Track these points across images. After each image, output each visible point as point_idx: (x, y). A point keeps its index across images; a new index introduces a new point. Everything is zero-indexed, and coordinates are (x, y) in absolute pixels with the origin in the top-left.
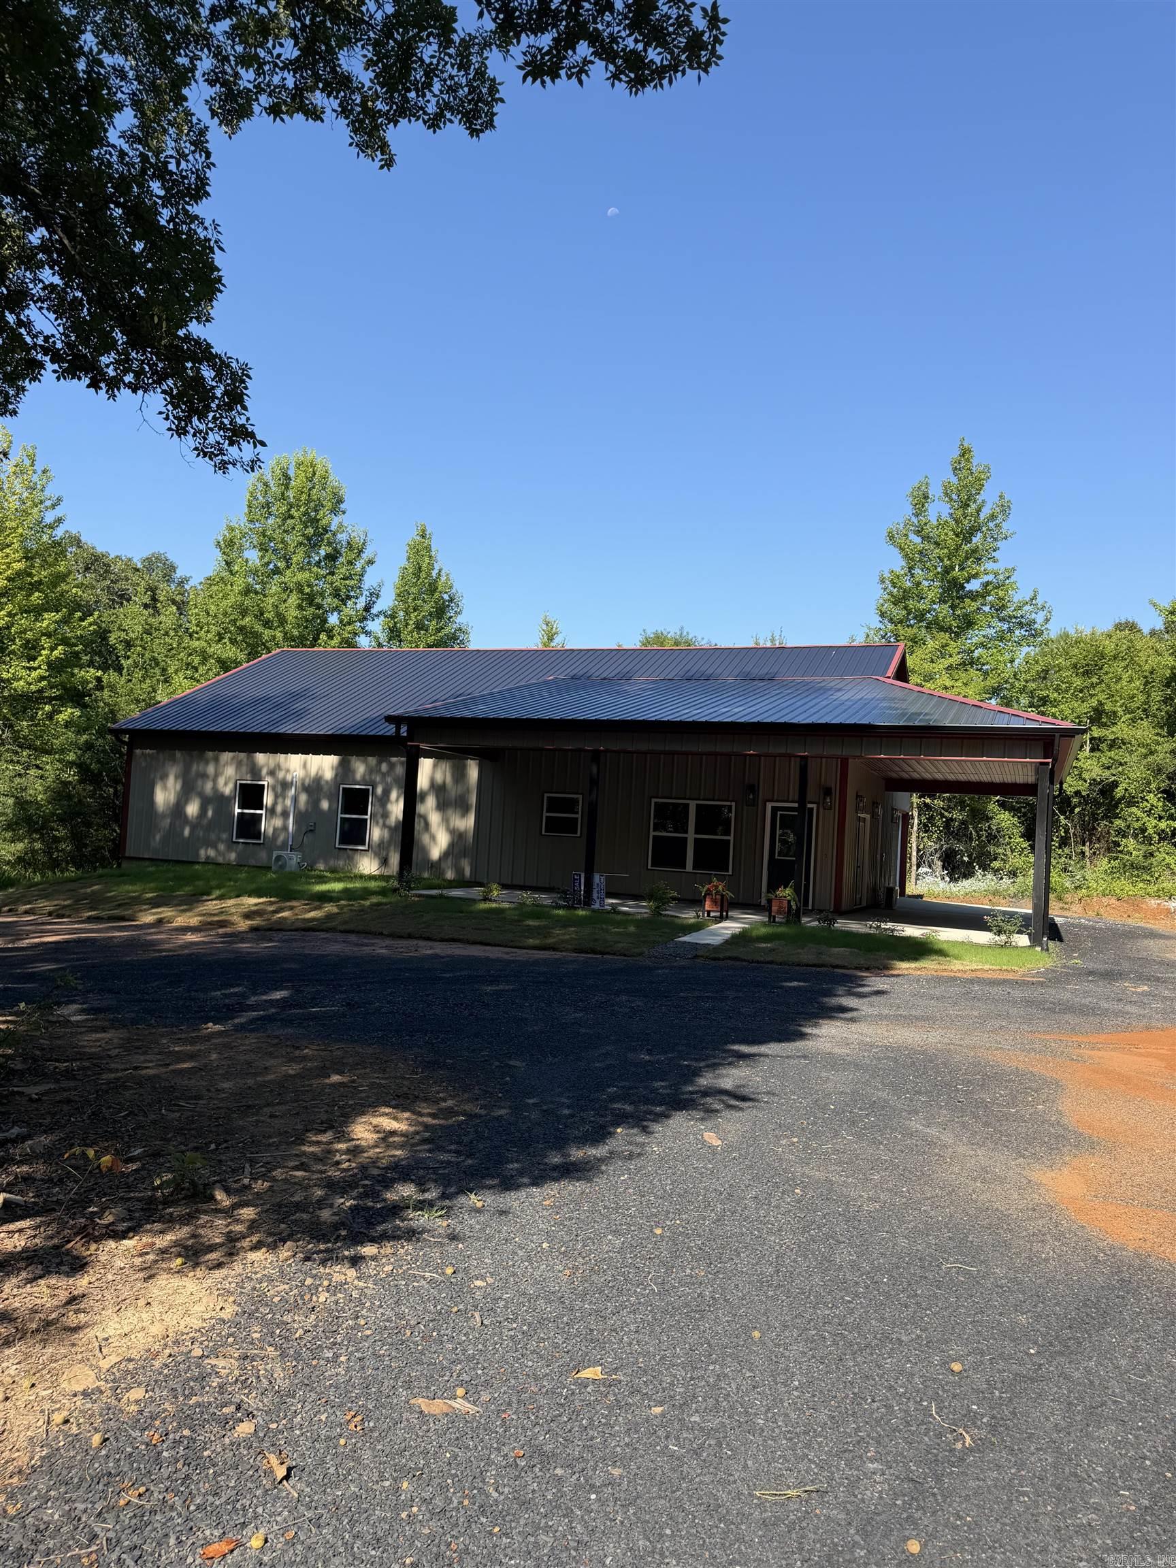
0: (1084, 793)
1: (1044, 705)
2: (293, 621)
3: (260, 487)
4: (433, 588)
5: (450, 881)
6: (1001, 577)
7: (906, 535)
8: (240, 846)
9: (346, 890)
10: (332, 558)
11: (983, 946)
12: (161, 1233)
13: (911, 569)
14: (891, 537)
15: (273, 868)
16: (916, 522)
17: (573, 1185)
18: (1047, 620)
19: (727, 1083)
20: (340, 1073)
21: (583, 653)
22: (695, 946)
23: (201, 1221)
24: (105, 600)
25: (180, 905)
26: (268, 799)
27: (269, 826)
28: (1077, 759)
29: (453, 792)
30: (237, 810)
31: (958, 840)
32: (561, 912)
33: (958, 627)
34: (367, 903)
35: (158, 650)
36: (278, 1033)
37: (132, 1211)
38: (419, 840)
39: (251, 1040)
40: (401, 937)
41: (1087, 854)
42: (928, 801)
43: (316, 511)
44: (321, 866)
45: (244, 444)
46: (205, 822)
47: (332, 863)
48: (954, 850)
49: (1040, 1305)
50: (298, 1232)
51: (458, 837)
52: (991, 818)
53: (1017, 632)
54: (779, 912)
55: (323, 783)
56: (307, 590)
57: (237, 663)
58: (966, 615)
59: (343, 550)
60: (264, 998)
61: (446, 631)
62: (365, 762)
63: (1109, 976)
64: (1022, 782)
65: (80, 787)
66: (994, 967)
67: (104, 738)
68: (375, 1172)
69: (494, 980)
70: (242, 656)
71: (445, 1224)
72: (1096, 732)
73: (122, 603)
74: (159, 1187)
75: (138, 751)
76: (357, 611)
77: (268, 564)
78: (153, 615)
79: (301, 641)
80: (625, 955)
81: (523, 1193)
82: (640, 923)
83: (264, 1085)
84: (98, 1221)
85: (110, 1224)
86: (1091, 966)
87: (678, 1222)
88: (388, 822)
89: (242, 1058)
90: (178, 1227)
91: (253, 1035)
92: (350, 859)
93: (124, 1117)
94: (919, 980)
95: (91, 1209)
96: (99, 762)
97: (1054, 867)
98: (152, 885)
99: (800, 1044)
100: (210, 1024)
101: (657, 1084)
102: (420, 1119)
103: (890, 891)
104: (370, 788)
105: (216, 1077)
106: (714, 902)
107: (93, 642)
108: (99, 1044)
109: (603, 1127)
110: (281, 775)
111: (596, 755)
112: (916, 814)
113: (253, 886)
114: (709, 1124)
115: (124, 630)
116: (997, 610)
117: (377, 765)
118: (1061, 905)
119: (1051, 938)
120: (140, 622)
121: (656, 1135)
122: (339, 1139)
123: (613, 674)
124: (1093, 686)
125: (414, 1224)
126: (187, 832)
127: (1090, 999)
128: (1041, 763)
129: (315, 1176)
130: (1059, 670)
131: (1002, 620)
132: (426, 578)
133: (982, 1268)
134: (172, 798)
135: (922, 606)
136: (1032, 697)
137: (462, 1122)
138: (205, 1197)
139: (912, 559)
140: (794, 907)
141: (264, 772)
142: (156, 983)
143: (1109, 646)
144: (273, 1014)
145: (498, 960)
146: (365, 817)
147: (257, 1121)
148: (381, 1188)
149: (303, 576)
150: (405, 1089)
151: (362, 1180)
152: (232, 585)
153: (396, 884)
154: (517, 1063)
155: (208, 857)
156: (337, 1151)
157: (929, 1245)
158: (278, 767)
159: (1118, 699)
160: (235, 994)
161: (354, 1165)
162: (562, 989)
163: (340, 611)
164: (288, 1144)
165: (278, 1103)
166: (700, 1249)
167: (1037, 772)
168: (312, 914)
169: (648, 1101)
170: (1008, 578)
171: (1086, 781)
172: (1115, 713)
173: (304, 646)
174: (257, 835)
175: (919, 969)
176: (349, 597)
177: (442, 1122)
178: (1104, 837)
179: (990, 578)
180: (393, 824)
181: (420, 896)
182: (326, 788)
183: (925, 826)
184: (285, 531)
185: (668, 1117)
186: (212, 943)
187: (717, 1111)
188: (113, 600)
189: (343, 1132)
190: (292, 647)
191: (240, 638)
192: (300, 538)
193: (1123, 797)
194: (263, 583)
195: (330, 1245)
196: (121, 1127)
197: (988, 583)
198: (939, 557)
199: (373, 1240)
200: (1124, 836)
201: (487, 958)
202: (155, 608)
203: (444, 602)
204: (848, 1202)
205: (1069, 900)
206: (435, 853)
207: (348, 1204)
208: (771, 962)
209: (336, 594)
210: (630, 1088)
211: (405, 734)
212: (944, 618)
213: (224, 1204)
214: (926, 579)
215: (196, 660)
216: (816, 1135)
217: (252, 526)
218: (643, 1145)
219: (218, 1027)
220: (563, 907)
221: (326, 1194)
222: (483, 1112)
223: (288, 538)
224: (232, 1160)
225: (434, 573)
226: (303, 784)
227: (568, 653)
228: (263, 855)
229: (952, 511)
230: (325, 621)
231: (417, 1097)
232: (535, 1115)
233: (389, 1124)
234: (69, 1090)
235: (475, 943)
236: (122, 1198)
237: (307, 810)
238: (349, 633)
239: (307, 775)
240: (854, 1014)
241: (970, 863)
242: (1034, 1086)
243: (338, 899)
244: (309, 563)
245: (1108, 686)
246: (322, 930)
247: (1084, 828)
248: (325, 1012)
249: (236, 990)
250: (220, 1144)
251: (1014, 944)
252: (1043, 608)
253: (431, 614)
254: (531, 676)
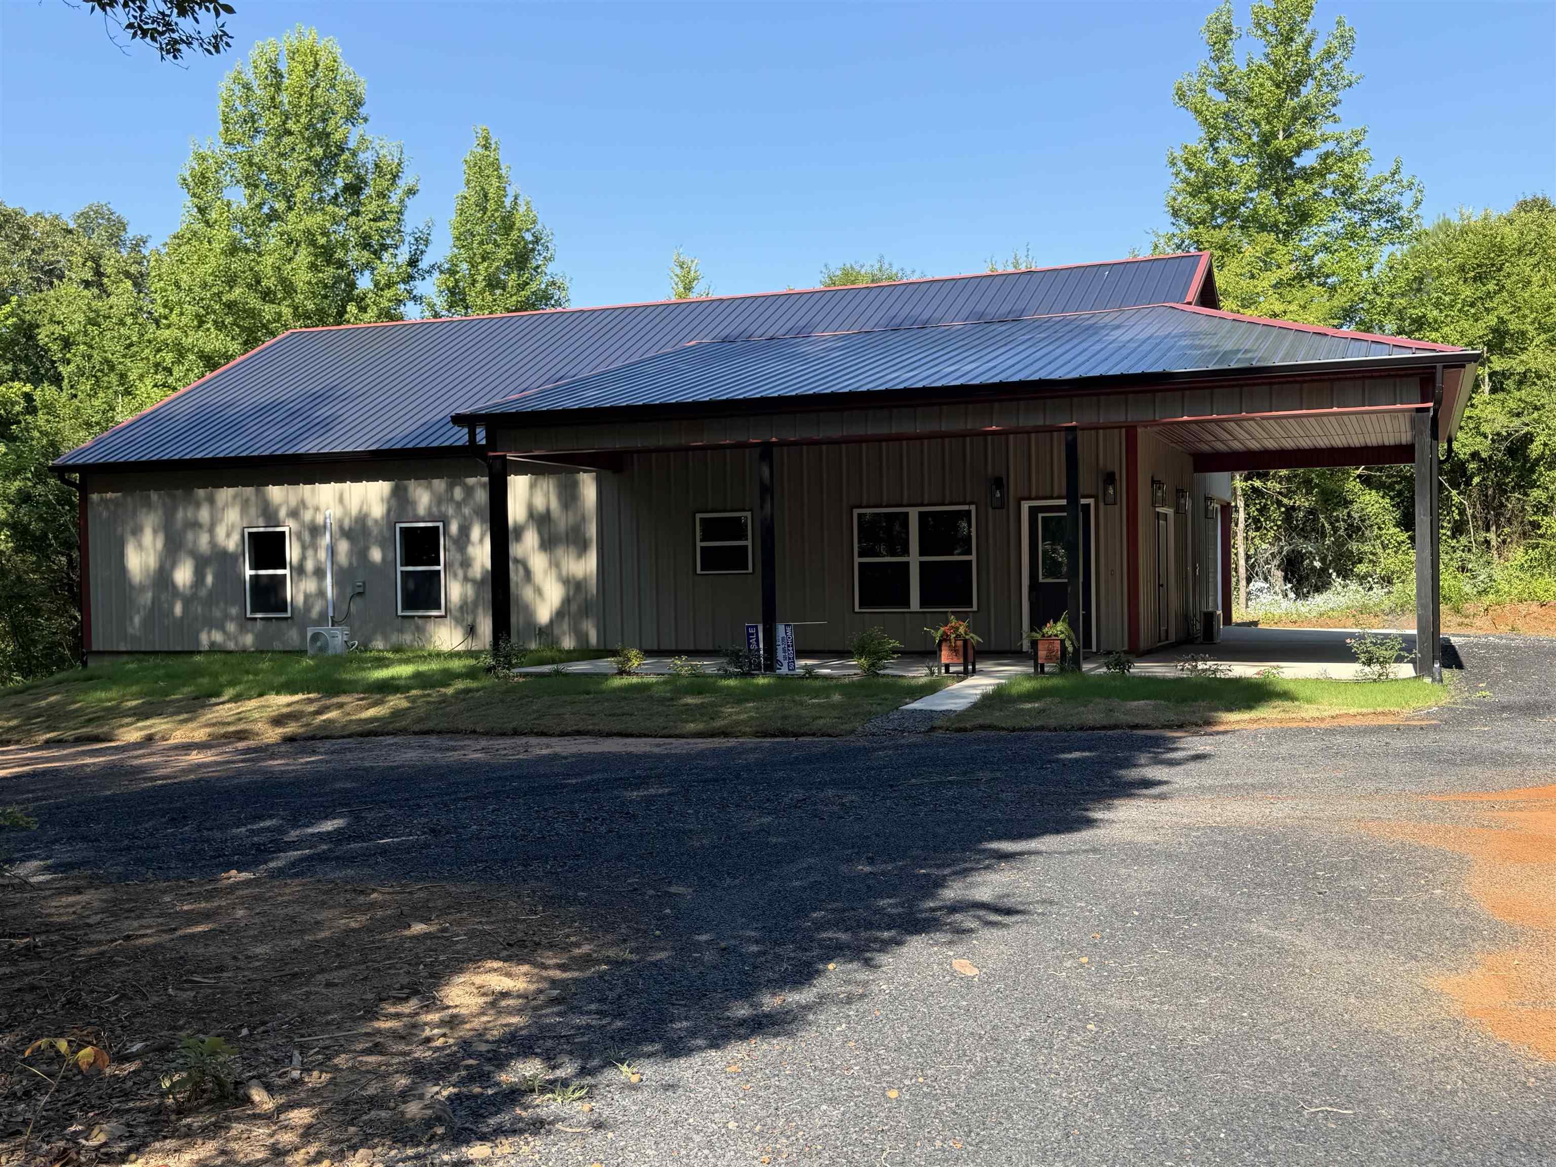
0: (1484, 455)
1: (1420, 329)
2: (306, 287)
3: (239, 91)
4: (507, 226)
5: (569, 652)
6: (1347, 144)
7: (1203, 91)
8: (259, 624)
9: (417, 675)
10: (354, 189)
11: (1346, 683)
12: (175, 1151)
13: (1213, 141)
14: (1182, 96)
15: (310, 652)
16: (1216, 70)
17: (769, 1043)
18: (1418, 203)
19: (984, 894)
20: (426, 920)
21: (738, 302)
22: (930, 715)
23: (233, 1132)
24: (25, 279)
25: (178, 713)
26: (292, 552)
27: (298, 592)
28: (1472, 406)
29: (562, 521)
30: (249, 572)
31: (1305, 538)
32: (732, 682)
33: (1288, 223)
34: (450, 691)
35: (113, 349)
36: (332, 876)
37: (132, 1126)
38: (518, 598)
39: (294, 887)
40: (503, 734)
41: (1494, 543)
42: (1258, 483)
43: (325, 120)
44: (379, 644)
45: (201, 13)
46: (203, 593)
47: (395, 638)
48: (1300, 552)
49: (1446, 1152)
50: (374, 1135)
51: (574, 586)
52: (1352, 502)
53: (1374, 225)
54: (1049, 658)
55: (370, 523)
56: (322, 241)
57: (228, 358)
58: (1297, 205)
59: (370, 176)
60: (309, 831)
61: (533, 286)
62: (429, 487)
63: (1531, 709)
64: (1392, 443)
65: (17, 558)
66: (1364, 710)
67: (45, 484)
68: (483, 1047)
69: (641, 782)
70: (234, 347)
71: (586, 1107)
72: (1498, 363)
73: (51, 283)
74: (170, 1090)
75: (95, 497)
76: (398, 267)
77: (260, 206)
78: (99, 297)
79: (321, 316)
80: (830, 736)
81: (696, 1060)
82: (849, 690)
83: (316, 944)
84: (84, 1142)
85: (101, 1146)
86: (1505, 699)
87: (921, 1080)
88: (470, 574)
89: (281, 912)
90: (200, 1142)
91: (297, 881)
92: (420, 630)
93: (114, 1003)
94: (1256, 736)
95: (72, 1129)
96: (41, 518)
97: (1447, 566)
98: (134, 689)
99: (1086, 835)
100: (233, 872)
101: (882, 903)
102: (545, 973)
103: (1209, 617)
104: (441, 525)
105: (244, 941)
106: (954, 650)
107: (14, 342)
108: (71, 910)
109: (809, 964)
110: (307, 516)
111: (766, 451)
112: (1241, 504)
113: (283, 679)
114: (961, 949)
115: (59, 323)
116: (1343, 194)
117: (447, 491)
118: (1460, 620)
119: (1446, 665)
120: (80, 308)
121: (884, 969)
122: (427, 1008)
123: (783, 331)
124: (1489, 295)
125: (543, 1112)
126: (178, 609)
127: (1505, 743)
128: (1419, 410)
129: (396, 1060)
130: (1440, 276)
131: (1351, 207)
132: (496, 210)
133: (1362, 1110)
134: (152, 561)
135: (1235, 194)
136: (1402, 319)
137: (605, 972)
138: (237, 1099)
139: (1214, 127)
140: (1070, 649)
141: (283, 513)
142: (150, 823)
143: (1511, 236)
144: (324, 852)
145: (646, 756)
146: (437, 568)
147: (308, 994)
148: (492, 1068)
149: (313, 221)
150: (520, 935)
151: (463, 1059)
152: (209, 242)
153: (490, 661)
154: (681, 890)
155: (212, 644)
156: (426, 1024)
157: (1284, 1085)
158: (303, 503)
159: (1527, 312)
160: (268, 829)
161: (451, 1041)
162: (739, 787)
163: (373, 269)
164: (355, 1020)
165: (337, 968)
166: (955, 1113)
167: (1413, 423)
168: (371, 713)
169: (870, 926)
170: (1357, 144)
171: (1486, 437)
172: (1523, 333)
173: (325, 324)
174: (282, 606)
175: (1256, 721)
176: (384, 247)
177: (576, 974)
178: (1517, 516)
179: (1330, 146)
180: (478, 576)
181: (526, 675)
182: (375, 532)
183: (1256, 521)
184: (282, 155)
185: (900, 943)
186: (228, 762)
187: (971, 931)
188: (38, 280)
189: (434, 998)
190: (306, 327)
191: (228, 320)
192: (305, 164)
193: (1542, 457)
194: (256, 235)
195: (421, 1149)
196: (110, 1016)
197: (1327, 155)
198: (1253, 121)
199: (483, 1138)
200: (1546, 513)
201: (629, 754)
202: (100, 285)
203: (526, 243)
204: (1165, 1036)
205: (1471, 611)
206: (544, 614)
207: (445, 1093)
208: (1042, 728)
209: (365, 243)
210: (844, 911)
211: (484, 442)
212: (1268, 210)
213: (266, 1107)
214: (1236, 155)
215: (169, 358)
216: (1115, 952)
217: (232, 152)
218: (866, 983)
219: (245, 876)
220: (736, 675)
221: (414, 1083)
222: (634, 957)
223: (286, 165)
224: (273, 1048)
225: (508, 202)
226: (341, 528)
227: (715, 305)
228: (293, 636)
229: (1269, 50)
230: (352, 285)
231: (538, 944)
232: (709, 957)
233: (498, 982)
234: (33, 973)
235: (609, 735)
236: (117, 1111)
237: (351, 564)
238: (390, 301)
239: (346, 513)
240: (1164, 788)
241: (1324, 569)
242: (1429, 864)
243: (408, 689)
244: (321, 200)
245: (1512, 294)
246: (388, 734)
247: (1486, 505)
248: (398, 843)
249: (268, 823)
250: (255, 1028)
251: (1391, 676)
252: (1410, 186)
253: (508, 264)
254: (662, 342)
